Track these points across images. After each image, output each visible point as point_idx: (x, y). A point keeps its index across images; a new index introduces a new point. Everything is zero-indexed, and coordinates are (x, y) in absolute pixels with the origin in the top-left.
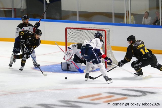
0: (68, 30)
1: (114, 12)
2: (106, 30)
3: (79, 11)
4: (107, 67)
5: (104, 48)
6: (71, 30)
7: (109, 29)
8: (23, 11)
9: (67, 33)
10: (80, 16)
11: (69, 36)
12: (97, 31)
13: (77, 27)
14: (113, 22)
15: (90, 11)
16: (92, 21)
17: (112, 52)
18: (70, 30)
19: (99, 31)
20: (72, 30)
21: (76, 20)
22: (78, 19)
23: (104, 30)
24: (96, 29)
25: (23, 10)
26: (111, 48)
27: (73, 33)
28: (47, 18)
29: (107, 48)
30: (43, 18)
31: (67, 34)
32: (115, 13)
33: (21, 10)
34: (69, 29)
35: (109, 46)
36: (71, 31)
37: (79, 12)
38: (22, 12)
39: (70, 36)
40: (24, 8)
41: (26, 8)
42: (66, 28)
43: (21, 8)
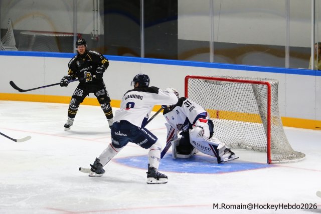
0: (191, 81)
1: (288, 45)
2: (271, 83)
3: (216, 41)
4: (271, 161)
5: (266, 121)
6: (196, 82)
7: (276, 82)
9: (188, 87)
10: (216, 53)
11: (193, 95)
12: (252, 85)
13: (211, 76)
14: (287, 66)
16: (241, 64)
17: (282, 131)
18: (194, 80)
19: (254, 84)
20: (199, 81)
21: (209, 61)
22: (212, 60)
23: (267, 84)
24: (250, 80)
25: (97, 38)
26: (281, 122)
27: (202, 88)
28: (146, 56)
29: (272, 122)
30: (139, 56)
31: (188, 90)
32: (291, 48)
33: (92, 38)
34: (192, 79)
35: (276, 118)
36: (197, 83)
37: (215, 43)
38: (95, 42)
39: (194, 93)
40: (99, 34)
41: (103, 33)
42: (187, 77)
43: (93, 33)
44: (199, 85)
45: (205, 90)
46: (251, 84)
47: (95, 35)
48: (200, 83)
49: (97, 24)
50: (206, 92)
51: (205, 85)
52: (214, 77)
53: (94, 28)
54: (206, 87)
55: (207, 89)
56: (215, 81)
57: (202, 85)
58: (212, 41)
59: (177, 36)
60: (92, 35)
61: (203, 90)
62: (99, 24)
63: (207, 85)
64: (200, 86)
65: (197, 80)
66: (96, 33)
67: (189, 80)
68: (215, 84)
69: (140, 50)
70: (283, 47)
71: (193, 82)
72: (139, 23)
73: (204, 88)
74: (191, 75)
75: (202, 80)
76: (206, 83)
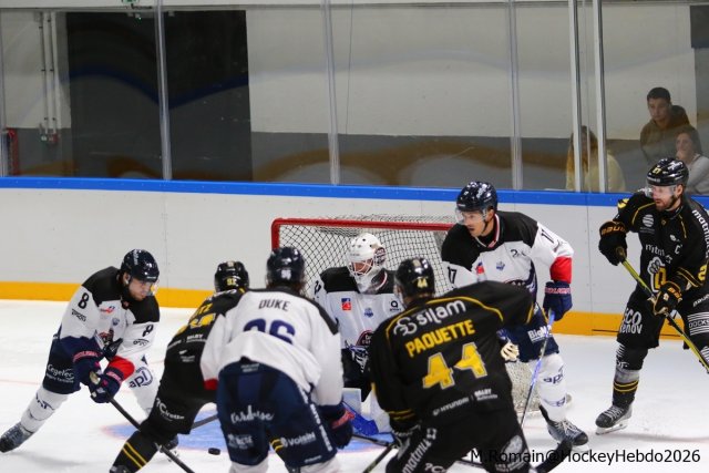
0: (287, 231)
1: (518, 135)
3: (343, 132)
6: (299, 233)
8: (51, 139)
10: (344, 161)
12: (435, 234)
13: (333, 218)
14: (517, 183)
15: (395, 134)
16: (409, 183)
18: (294, 230)
19: (440, 232)
20: (306, 232)
21: (328, 180)
22: (335, 177)
24: (429, 222)
25: (55, 136)
27: (313, 248)
28: (176, 176)
30: (160, 176)
32: (525, 142)
33: (44, 138)
34: (290, 227)
36: (302, 236)
37: (341, 137)
38: (51, 147)
40: (60, 127)
41: (69, 126)
42: (275, 221)
43: (44, 125)
44: (306, 240)
45: (322, 253)
46: (432, 233)
47: (50, 130)
48: (310, 235)
49: (54, 102)
50: (325, 258)
51: (320, 239)
52: (341, 218)
53: (47, 112)
54: (323, 244)
55: (326, 249)
56: (345, 228)
57: (313, 240)
58: (335, 133)
59: (249, 123)
60: (43, 130)
61: (316, 252)
62: (58, 104)
63: (326, 240)
64: (310, 244)
65: (301, 228)
66: (51, 126)
67: (282, 229)
68: (345, 235)
69: (160, 163)
70: (507, 141)
71: (291, 234)
72: (155, 98)
73: (320, 248)
74: (285, 218)
75: (313, 229)
76: (323, 235)
